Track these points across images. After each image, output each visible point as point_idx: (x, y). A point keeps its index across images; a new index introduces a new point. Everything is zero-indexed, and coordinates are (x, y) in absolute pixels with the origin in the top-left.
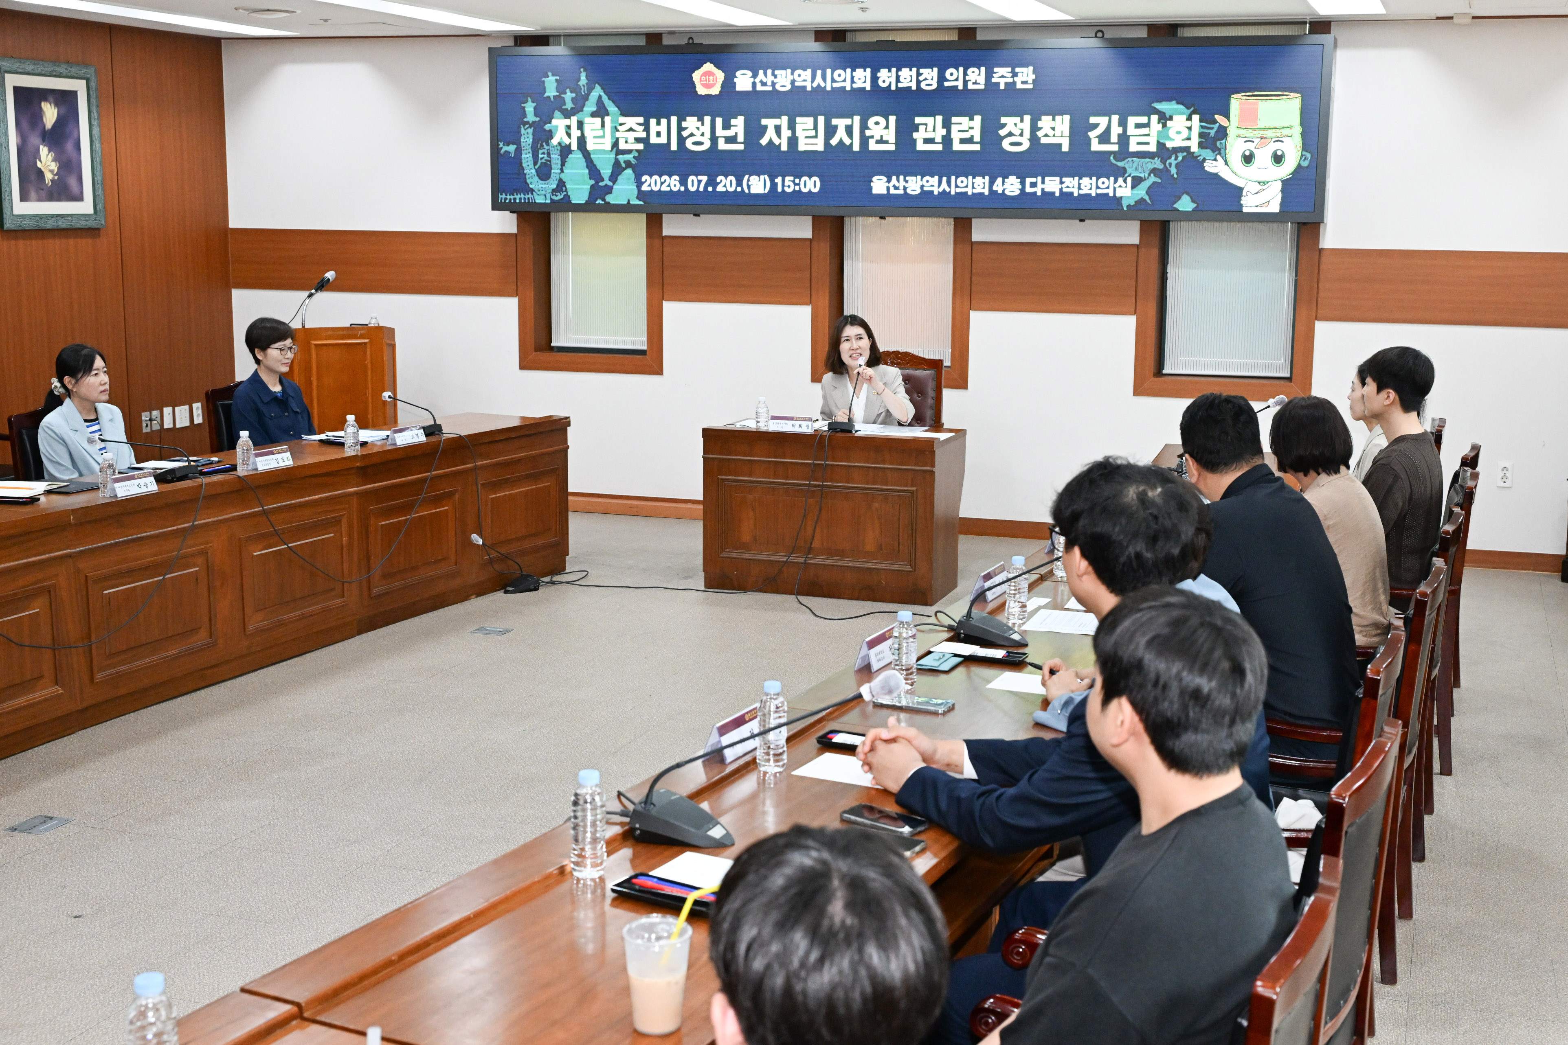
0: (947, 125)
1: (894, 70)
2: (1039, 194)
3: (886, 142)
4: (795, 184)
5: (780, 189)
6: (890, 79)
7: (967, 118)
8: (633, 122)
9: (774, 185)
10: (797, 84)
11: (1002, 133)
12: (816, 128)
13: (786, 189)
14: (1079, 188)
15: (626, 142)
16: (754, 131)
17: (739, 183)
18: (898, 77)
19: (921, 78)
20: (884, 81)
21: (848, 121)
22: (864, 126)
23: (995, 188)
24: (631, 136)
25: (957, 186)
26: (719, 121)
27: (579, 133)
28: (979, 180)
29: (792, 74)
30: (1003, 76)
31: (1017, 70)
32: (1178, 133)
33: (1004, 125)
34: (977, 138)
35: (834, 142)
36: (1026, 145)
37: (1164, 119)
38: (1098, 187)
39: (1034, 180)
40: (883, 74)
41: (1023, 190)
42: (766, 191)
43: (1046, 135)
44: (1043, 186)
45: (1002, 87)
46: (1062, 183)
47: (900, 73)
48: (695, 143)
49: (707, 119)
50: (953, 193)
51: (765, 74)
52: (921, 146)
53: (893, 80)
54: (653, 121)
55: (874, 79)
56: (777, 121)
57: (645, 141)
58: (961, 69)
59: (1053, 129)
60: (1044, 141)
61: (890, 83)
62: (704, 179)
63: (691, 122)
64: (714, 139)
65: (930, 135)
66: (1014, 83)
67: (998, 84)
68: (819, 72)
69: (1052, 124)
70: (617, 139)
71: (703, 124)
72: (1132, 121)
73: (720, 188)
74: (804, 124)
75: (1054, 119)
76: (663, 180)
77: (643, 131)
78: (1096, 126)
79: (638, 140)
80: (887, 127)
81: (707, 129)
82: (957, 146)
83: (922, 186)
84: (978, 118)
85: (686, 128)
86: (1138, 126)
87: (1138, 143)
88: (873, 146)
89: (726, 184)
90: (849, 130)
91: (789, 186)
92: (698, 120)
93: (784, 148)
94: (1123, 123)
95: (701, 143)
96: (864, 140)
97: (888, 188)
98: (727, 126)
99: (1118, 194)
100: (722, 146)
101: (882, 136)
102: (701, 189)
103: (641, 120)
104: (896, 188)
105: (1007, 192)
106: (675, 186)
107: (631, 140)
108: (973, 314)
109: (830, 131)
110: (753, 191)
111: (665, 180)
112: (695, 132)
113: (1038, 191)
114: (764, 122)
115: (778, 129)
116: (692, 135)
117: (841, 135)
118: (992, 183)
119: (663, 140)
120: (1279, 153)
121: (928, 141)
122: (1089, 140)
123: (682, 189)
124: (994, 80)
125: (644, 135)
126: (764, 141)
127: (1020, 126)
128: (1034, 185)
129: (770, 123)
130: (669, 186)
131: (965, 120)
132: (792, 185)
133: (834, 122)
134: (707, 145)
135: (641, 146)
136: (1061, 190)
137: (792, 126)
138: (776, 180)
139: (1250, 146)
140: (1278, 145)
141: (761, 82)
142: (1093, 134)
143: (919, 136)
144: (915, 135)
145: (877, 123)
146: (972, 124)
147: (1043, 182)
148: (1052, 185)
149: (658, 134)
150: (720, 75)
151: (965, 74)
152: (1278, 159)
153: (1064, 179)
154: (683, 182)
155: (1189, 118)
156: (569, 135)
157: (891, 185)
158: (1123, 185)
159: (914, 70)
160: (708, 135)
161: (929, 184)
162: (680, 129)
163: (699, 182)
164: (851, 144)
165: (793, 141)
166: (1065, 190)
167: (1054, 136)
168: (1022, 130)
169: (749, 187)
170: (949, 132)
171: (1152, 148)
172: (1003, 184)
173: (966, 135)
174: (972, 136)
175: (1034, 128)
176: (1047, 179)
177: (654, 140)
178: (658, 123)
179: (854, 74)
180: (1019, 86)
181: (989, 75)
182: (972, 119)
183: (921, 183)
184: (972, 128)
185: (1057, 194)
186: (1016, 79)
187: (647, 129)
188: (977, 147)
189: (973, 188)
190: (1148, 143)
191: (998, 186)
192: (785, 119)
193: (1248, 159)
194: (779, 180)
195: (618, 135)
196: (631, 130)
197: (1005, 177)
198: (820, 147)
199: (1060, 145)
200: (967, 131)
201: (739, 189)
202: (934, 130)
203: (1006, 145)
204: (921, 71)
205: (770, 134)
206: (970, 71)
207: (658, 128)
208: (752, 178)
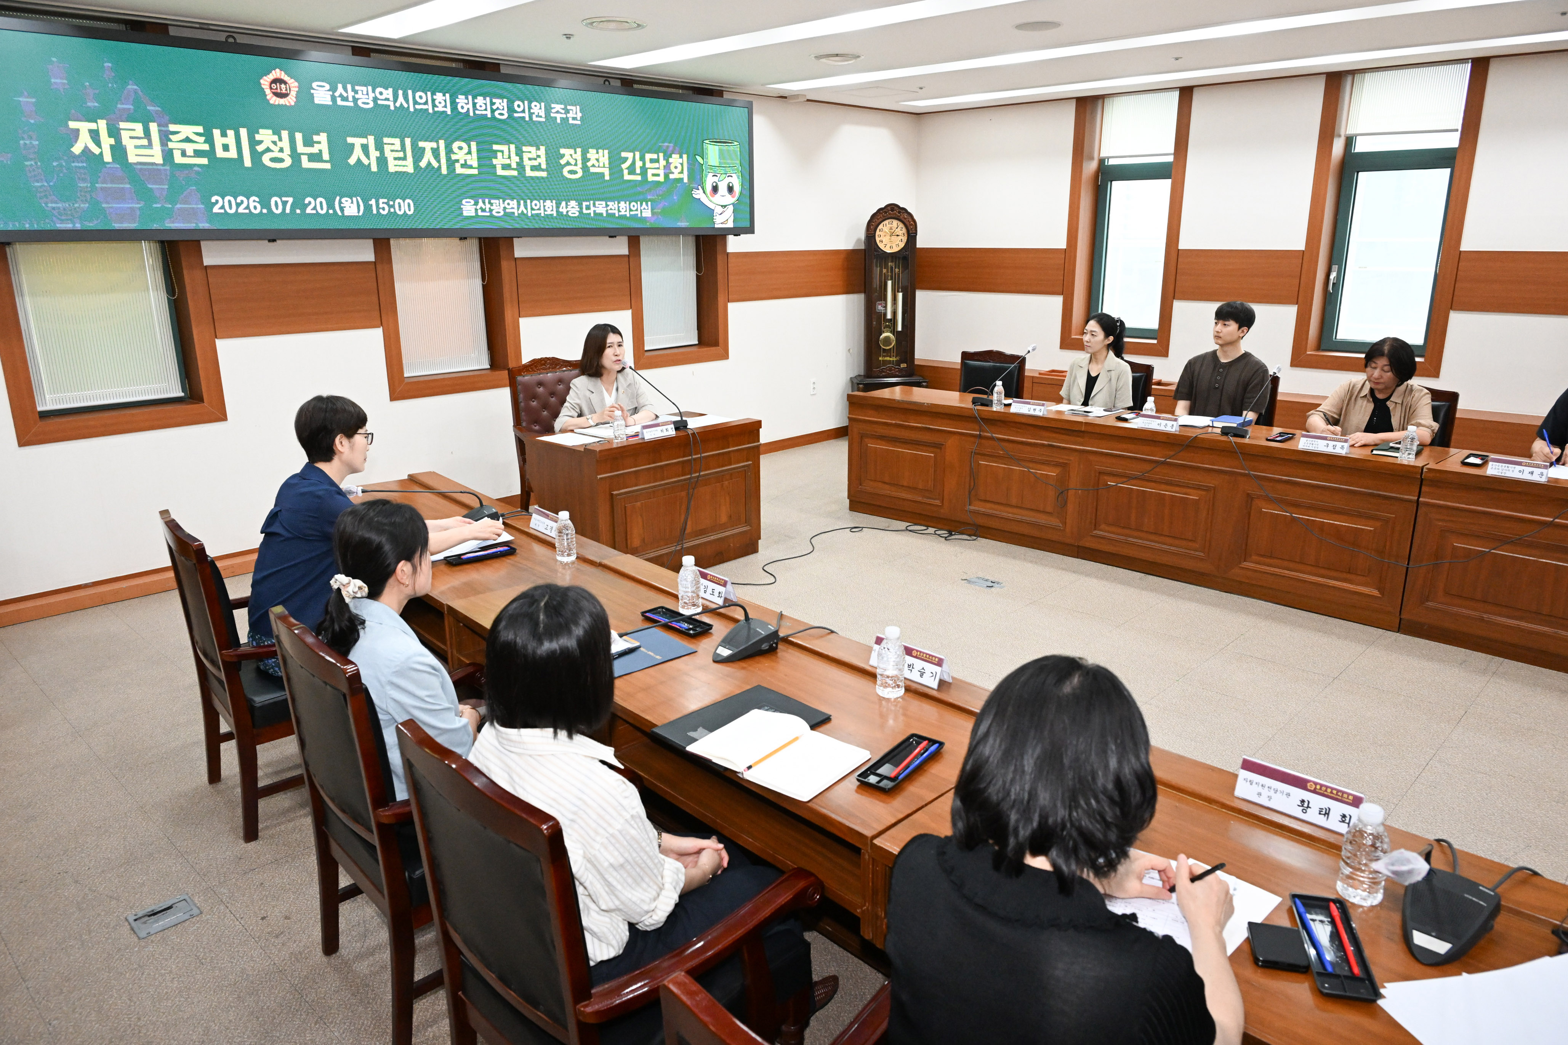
0: (519, 153)
1: (470, 97)
2: (592, 215)
3: (471, 167)
4: (390, 206)
5: (375, 212)
6: (468, 106)
7: (534, 148)
8: (187, 130)
9: (368, 208)
10: (379, 102)
11: (563, 162)
12: (403, 149)
13: (381, 211)
14: (619, 211)
15: (184, 154)
16: (339, 151)
17: (331, 206)
18: (474, 104)
19: (494, 107)
20: (462, 107)
21: (434, 145)
22: (449, 151)
23: (561, 210)
24: (190, 148)
25: (532, 209)
26: (299, 137)
27: (112, 141)
28: (548, 203)
29: (374, 91)
30: (557, 112)
31: (569, 107)
32: (676, 167)
33: (563, 156)
34: (544, 166)
35: (423, 164)
36: (580, 174)
37: (667, 157)
38: (631, 210)
39: (588, 203)
40: (461, 100)
41: (581, 212)
42: (361, 214)
43: (593, 166)
44: (594, 209)
45: (559, 121)
46: (607, 206)
47: (476, 101)
48: (273, 160)
49: (285, 134)
50: (529, 215)
51: (346, 90)
52: (500, 172)
53: (470, 106)
54: (217, 133)
55: (454, 104)
56: (364, 141)
57: (210, 154)
58: (526, 102)
59: (597, 160)
60: (592, 170)
61: (468, 109)
62: (290, 200)
63: (265, 136)
64: (296, 156)
65: (507, 162)
66: (567, 118)
67: (556, 118)
68: (400, 92)
69: (597, 156)
70: (171, 151)
71: (280, 140)
72: (648, 156)
73: (309, 210)
74: (392, 144)
75: (597, 153)
76: (239, 200)
77: (205, 142)
78: (626, 159)
79: (198, 153)
80: (469, 152)
81: (285, 144)
82: (529, 173)
83: (505, 208)
84: (543, 148)
85: (261, 142)
86: (652, 161)
87: (654, 175)
88: (459, 170)
89: (316, 206)
90: (436, 152)
91: (383, 209)
92: (274, 133)
93: (374, 168)
94: (642, 159)
95: (281, 160)
96: (451, 163)
97: (476, 210)
98: (309, 142)
99: (644, 215)
100: (306, 163)
101: (465, 161)
102: (288, 211)
103: (200, 129)
104: (483, 210)
105: (570, 214)
106: (255, 208)
107: (190, 152)
108: (522, 321)
109: (418, 154)
110: (346, 213)
111: (242, 202)
112: (272, 147)
113: (591, 211)
114: (350, 140)
115: (365, 148)
116: (268, 150)
117: (428, 156)
118: (558, 207)
119: (233, 154)
120: (731, 185)
121: (506, 167)
122: (622, 170)
123: (265, 211)
124: (552, 115)
125: (206, 147)
126: (352, 161)
127: (574, 156)
128: (588, 208)
129: (358, 142)
130: (248, 207)
131: (533, 149)
132: (387, 208)
133: (421, 144)
134: (288, 162)
135: (204, 161)
136: (607, 211)
137: (380, 147)
138: (370, 203)
139: (716, 179)
140: (730, 180)
141: (341, 96)
142: (625, 166)
143: (498, 161)
144: (495, 161)
145: (460, 148)
146: (539, 153)
147: (594, 205)
148: (600, 208)
149: (226, 148)
150: (293, 84)
151: (530, 108)
152: (730, 189)
153: (608, 203)
154: (265, 204)
155: (681, 157)
156: (98, 143)
157: (478, 207)
158: (646, 208)
159: (488, 99)
160: (287, 150)
161: (510, 207)
162: (253, 143)
163: (285, 203)
164: (440, 167)
165: (382, 161)
166: (610, 211)
167: (599, 167)
168: (576, 160)
169: (342, 209)
170: (521, 159)
171: (661, 179)
172: (567, 208)
173: (535, 163)
174: (540, 164)
175: (585, 160)
176: (597, 203)
177: (220, 153)
178: (224, 135)
179: (435, 97)
180: (571, 121)
181: (548, 110)
182: (538, 149)
183: (503, 206)
184: (538, 156)
185: (605, 215)
186: (568, 115)
187: (210, 140)
188: (544, 174)
189: (545, 210)
190: (658, 175)
191: (563, 210)
192: (371, 140)
193: (715, 189)
194: (373, 202)
195: (171, 145)
196: (188, 140)
197: (567, 201)
198: (410, 169)
199: (603, 174)
200: (535, 159)
201: (331, 212)
202: (509, 157)
203: (565, 171)
204: (494, 100)
205: (358, 153)
206: (533, 104)
207: (225, 141)
208: (343, 200)
